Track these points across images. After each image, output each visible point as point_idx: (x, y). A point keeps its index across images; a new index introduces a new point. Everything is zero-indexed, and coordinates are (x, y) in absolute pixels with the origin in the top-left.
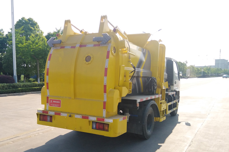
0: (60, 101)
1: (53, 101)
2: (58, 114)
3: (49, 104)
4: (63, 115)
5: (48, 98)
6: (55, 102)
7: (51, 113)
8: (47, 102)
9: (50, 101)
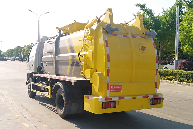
0: (121, 86)
1: (113, 87)
2: (122, 98)
3: (109, 90)
4: (127, 98)
5: (108, 84)
6: (116, 87)
7: (115, 99)
8: (108, 89)
9: (111, 87)
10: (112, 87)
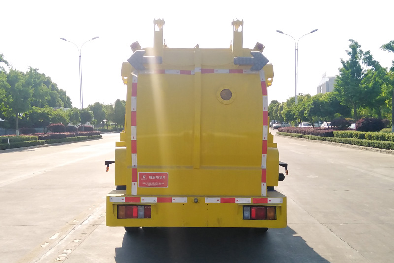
0: (165, 175)
1: (147, 177)
3: (137, 183)
4: (177, 200)
5: (135, 171)
6: (154, 177)
8: (134, 180)
9: (141, 177)
10: (144, 177)
